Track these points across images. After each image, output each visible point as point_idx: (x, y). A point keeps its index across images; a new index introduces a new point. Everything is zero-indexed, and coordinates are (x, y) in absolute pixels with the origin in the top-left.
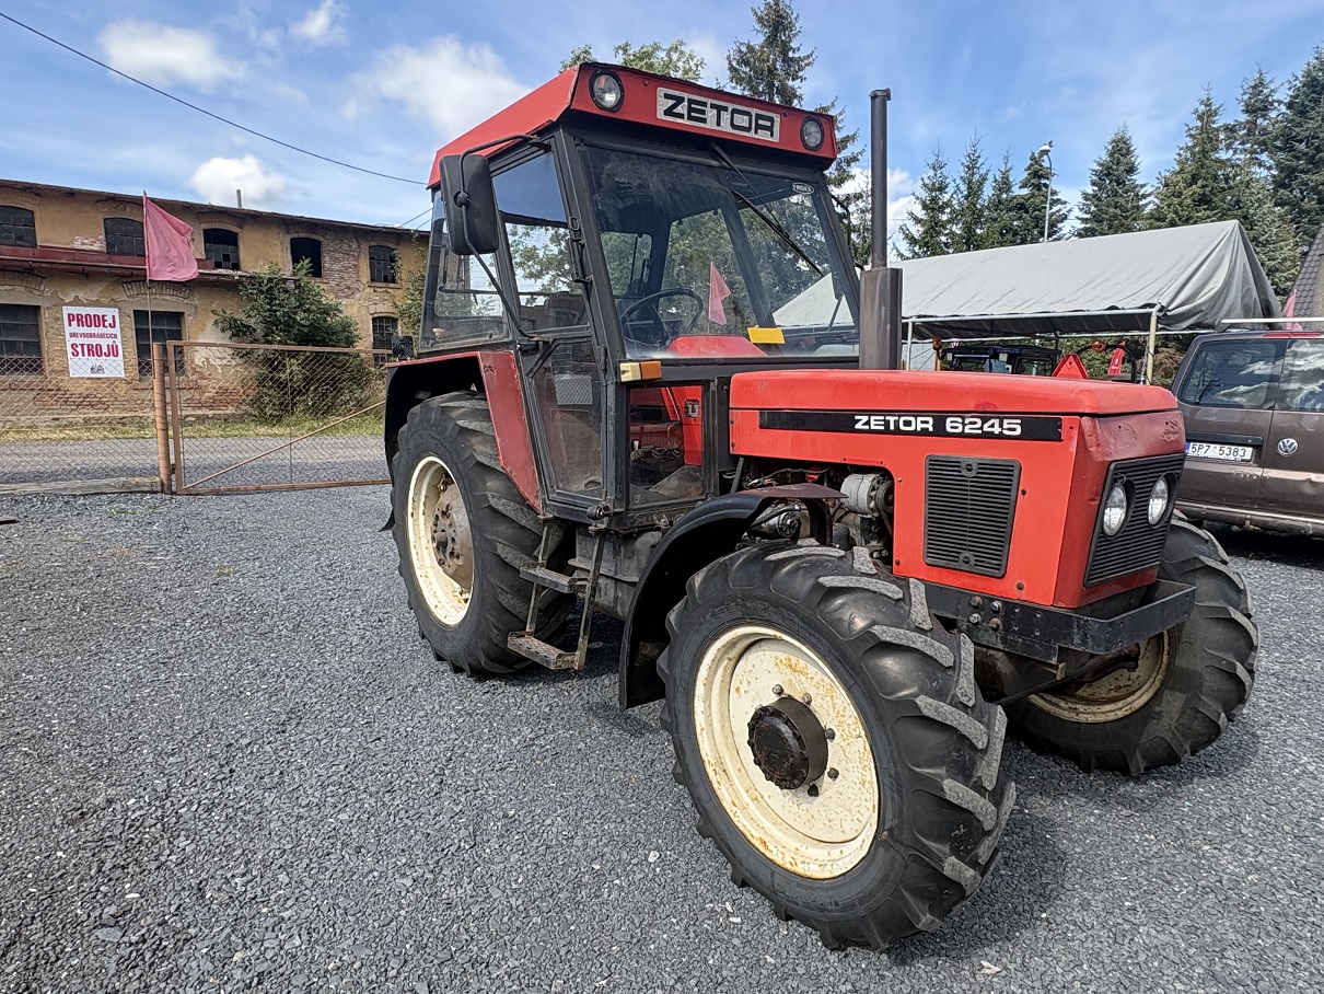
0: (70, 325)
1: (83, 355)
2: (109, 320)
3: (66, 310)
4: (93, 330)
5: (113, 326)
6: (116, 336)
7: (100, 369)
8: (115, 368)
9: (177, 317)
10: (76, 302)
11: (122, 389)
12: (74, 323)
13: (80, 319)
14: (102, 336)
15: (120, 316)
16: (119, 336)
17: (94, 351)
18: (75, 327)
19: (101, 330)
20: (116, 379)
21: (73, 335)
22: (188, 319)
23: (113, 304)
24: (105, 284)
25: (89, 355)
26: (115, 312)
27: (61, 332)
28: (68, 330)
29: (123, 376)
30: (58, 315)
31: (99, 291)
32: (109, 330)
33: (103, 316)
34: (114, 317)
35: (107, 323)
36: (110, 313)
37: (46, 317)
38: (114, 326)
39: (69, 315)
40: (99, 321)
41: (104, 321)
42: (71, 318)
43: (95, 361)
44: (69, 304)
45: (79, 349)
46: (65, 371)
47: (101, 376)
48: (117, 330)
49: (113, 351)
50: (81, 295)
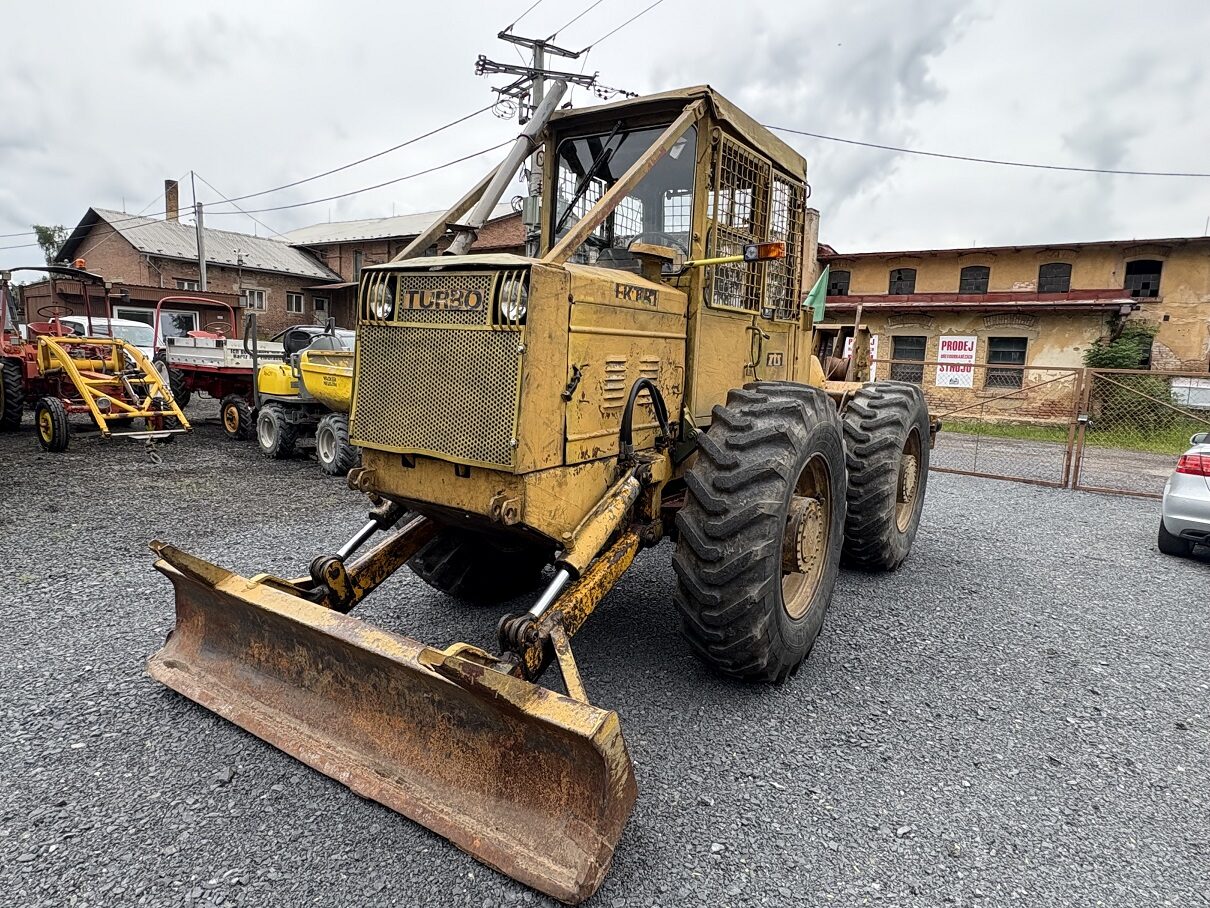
0: (943, 349)
1: (947, 371)
2: (969, 345)
3: (943, 339)
4: (957, 353)
6: (971, 356)
7: (956, 381)
8: (966, 380)
9: (1023, 342)
10: (950, 334)
11: (969, 396)
12: (945, 348)
14: (962, 357)
15: (978, 342)
16: (974, 356)
17: (954, 367)
18: (946, 351)
19: (962, 352)
20: (965, 389)
21: (943, 356)
22: (1030, 343)
23: (974, 333)
24: (971, 319)
25: (951, 371)
26: (974, 339)
27: (935, 354)
28: (941, 352)
29: (971, 387)
30: (937, 342)
31: (966, 324)
32: (968, 353)
33: (965, 342)
34: (973, 342)
35: (967, 348)
36: (971, 340)
37: (929, 344)
38: (972, 350)
39: (943, 342)
40: (961, 346)
41: (965, 345)
42: (944, 344)
43: (954, 375)
44: (945, 335)
45: (945, 367)
46: (933, 381)
47: (957, 386)
48: (973, 353)
49: (967, 367)
50: (955, 327)
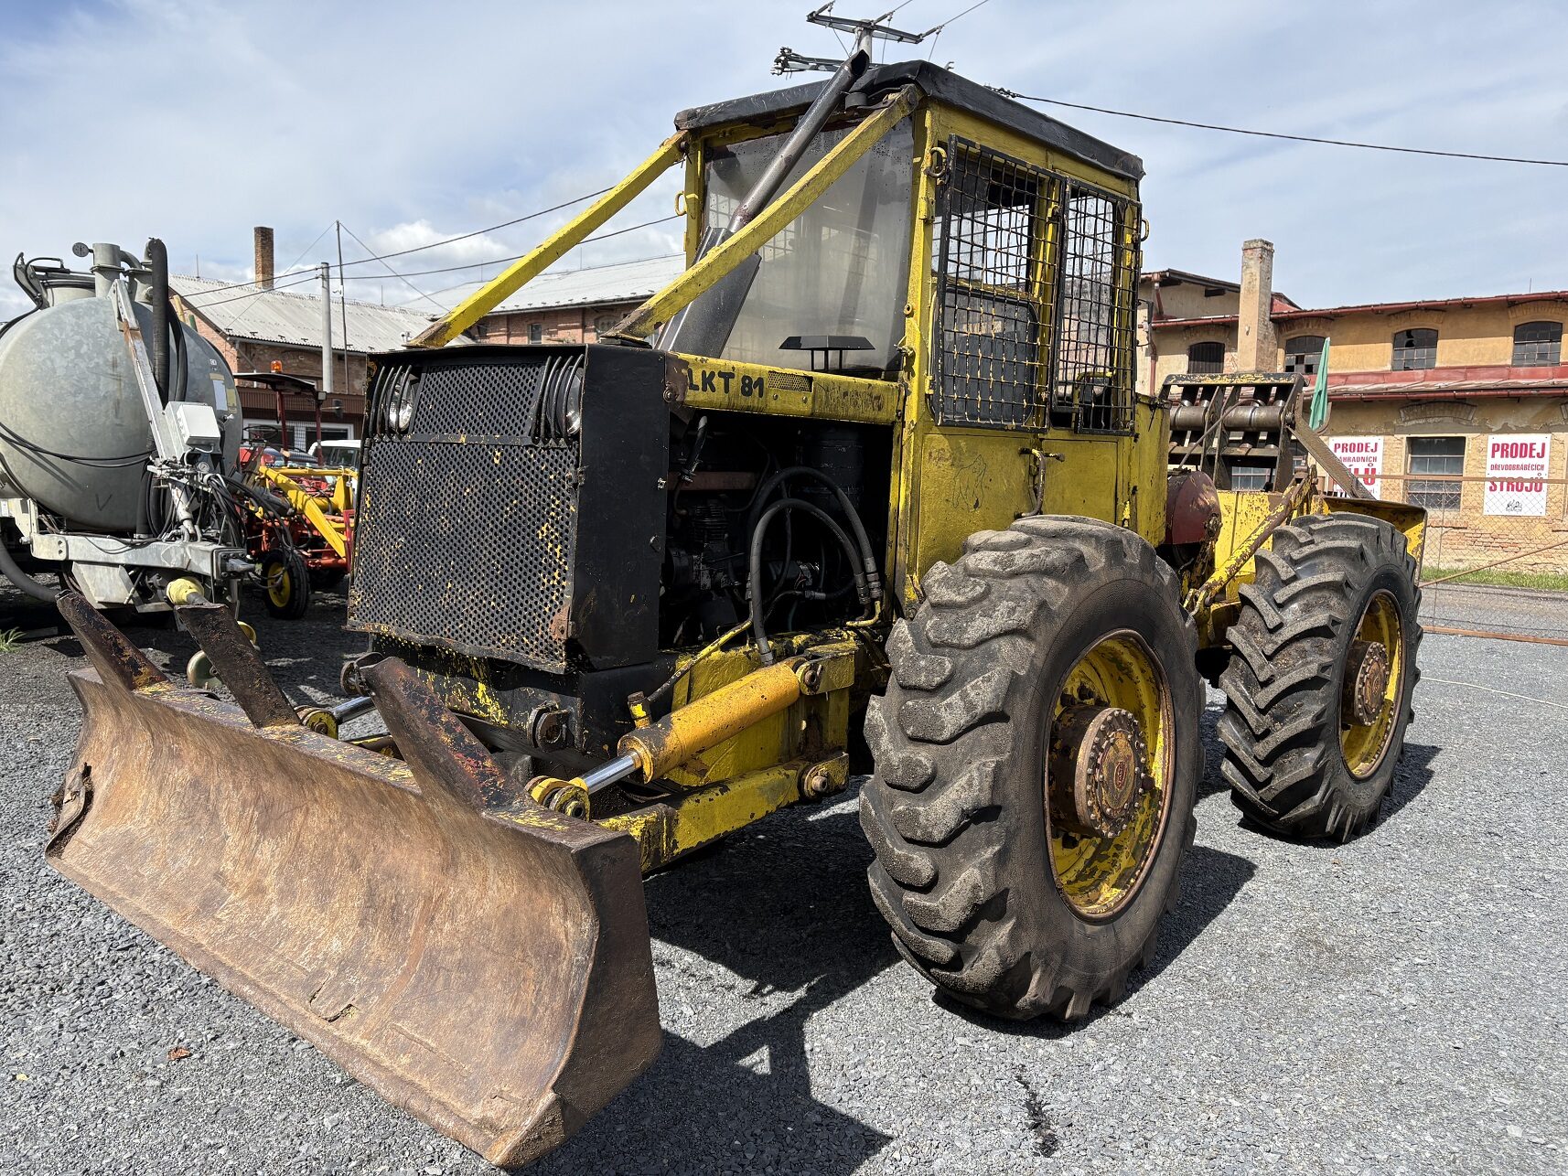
0: (1493, 456)
1: (1502, 490)
5: (1541, 455)
6: (1542, 467)
7: (1518, 505)
8: (1534, 505)
11: (1540, 529)
13: (1504, 450)
15: (1552, 443)
16: (1546, 468)
20: (1533, 519)
23: (1546, 429)
24: (1540, 408)
25: (1508, 490)
26: (1546, 439)
28: (1490, 461)
29: (1543, 514)
30: (1483, 446)
31: (1534, 414)
32: (1536, 461)
33: (1532, 445)
34: (1544, 445)
35: (1534, 453)
36: (1540, 440)
37: (1469, 450)
38: (1543, 456)
39: (1494, 445)
40: (1526, 450)
41: (1532, 449)
42: (1495, 448)
43: (1514, 496)
44: (1498, 432)
45: (1498, 484)
46: (1479, 507)
47: (1519, 514)
48: (1545, 461)
49: (1536, 484)
50: (1511, 423)
